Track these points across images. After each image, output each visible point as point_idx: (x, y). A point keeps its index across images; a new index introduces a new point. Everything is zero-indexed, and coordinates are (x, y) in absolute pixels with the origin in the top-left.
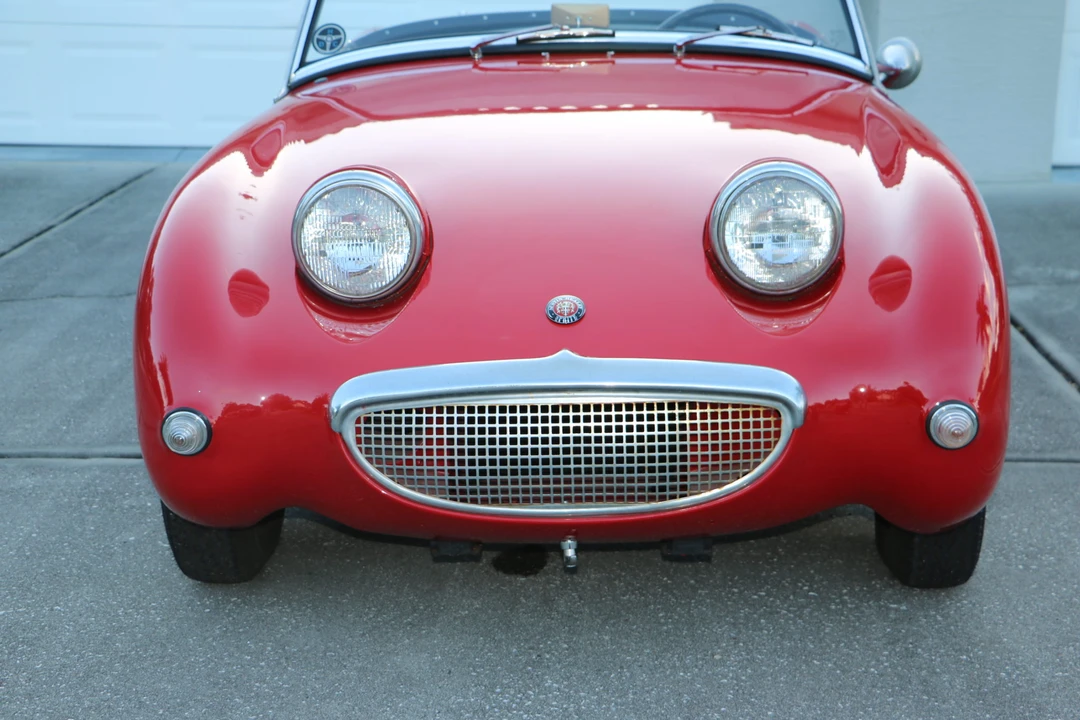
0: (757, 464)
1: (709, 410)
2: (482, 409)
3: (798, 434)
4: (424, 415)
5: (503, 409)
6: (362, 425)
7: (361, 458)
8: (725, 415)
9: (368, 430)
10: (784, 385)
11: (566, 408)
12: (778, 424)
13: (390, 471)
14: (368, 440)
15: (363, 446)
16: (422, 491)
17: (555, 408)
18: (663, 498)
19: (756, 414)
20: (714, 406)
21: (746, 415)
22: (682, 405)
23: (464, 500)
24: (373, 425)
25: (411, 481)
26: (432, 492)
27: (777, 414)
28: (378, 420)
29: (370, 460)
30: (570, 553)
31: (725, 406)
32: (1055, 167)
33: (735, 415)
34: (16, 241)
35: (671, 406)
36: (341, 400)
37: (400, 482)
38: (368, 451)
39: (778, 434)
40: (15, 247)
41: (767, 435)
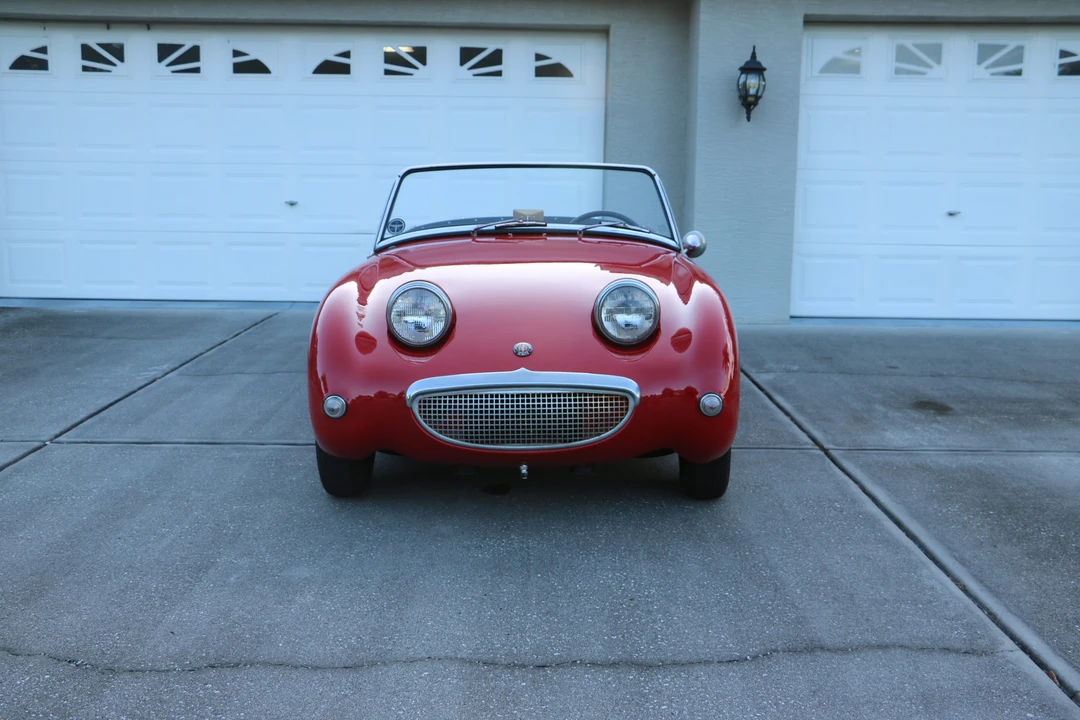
0: (616, 424)
1: (593, 397)
2: (481, 396)
3: (637, 409)
4: (453, 399)
5: (492, 396)
6: (422, 404)
7: (421, 420)
8: (601, 400)
9: (425, 407)
10: (630, 385)
11: (523, 395)
12: (627, 404)
13: (435, 427)
14: (425, 412)
15: (422, 414)
16: (451, 437)
17: (518, 396)
18: (570, 441)
19: (616, 399)
20: (596, 395)
21: (611, 400)
22: (580, 395)
23: (472, 442)
24: (427, 404)
25: (446, 432)
26: (456, 438)
27: (627, 399)
28: (430, 402)
29: (425, 422)
30: (524, 471)
31: (601, 395)
32: (792, 317)
33: (606, 400)
34: (208, 347)
35: (575, 395)
36: (411, 392)
37: (441, 432)
38: (425, 417)
39: (627, 409)
40: (208, 350)
41: (622, 409)
